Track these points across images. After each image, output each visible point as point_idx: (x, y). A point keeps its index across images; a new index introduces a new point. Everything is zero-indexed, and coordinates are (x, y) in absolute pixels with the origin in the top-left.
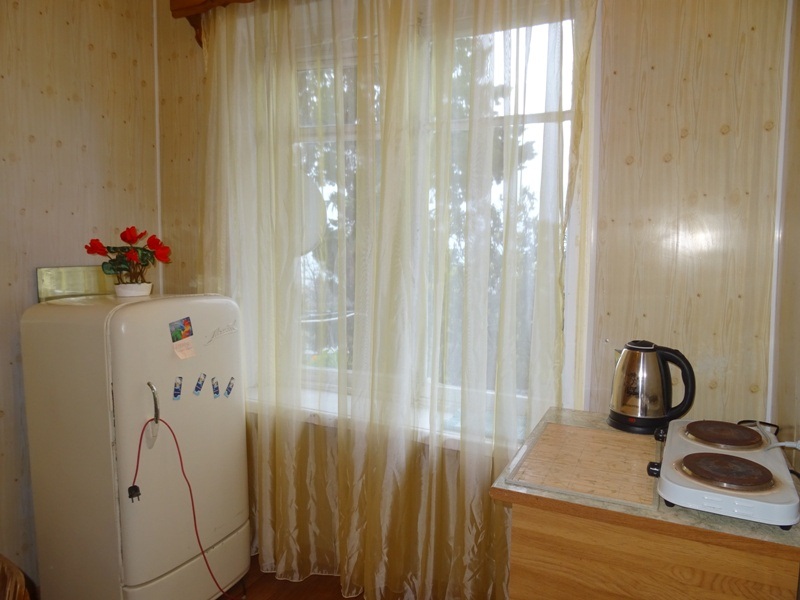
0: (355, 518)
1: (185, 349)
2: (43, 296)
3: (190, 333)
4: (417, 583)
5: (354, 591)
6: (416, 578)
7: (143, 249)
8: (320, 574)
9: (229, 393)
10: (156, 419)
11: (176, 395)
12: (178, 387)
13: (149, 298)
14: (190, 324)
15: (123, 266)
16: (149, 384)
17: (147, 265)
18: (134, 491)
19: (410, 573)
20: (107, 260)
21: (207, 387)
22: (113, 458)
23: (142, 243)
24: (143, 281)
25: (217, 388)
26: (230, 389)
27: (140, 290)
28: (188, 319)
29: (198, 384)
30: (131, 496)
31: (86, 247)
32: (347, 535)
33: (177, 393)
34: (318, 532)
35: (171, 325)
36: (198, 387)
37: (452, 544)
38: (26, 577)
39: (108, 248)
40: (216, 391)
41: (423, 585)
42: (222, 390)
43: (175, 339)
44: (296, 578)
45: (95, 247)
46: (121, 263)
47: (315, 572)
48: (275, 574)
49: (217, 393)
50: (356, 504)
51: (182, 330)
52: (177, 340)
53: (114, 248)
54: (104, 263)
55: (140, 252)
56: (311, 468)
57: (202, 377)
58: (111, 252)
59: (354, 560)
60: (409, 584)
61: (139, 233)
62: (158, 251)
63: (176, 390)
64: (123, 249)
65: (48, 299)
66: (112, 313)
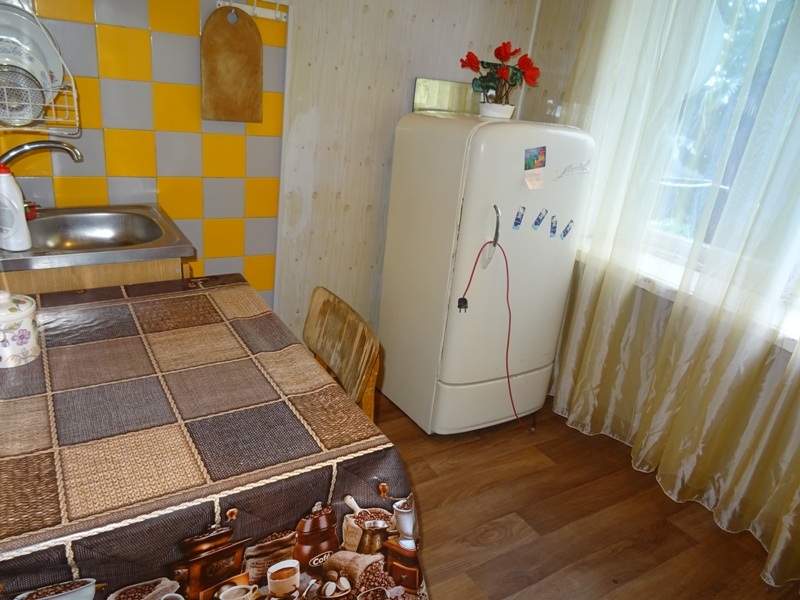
0: (669, 398)
1: (535, 180)
2: (417, 106)
3: (543, 164)
4: (725, 486)
5: (646, 468)
6: (724, 481)
7: (514, 68)
8: (611, 436)
9: (565, 235)
10: (495, 242)
11: (516, 224)
12: (519, 217)
13: (509, 121)
14: (545, 154)
15: (491, 84)
16: (495, 207)
17: (515, 85)
18: (463, 303)
19: (719, 475)
20: (478, 76)
21: (546, 224)
22: (451, 269)
23: (513, 62)
24: (507, 103)
25: (555, 228)
26: (567, 232)
27: (503, 111)
28: (544, 148)
29: (538, 219)
30: (460, 306)
31: (462, 60)
32: (654, 411)
33: (518, 222)
34: (620, 397)
35: (526, 151)
36: (538, 222)
37: (784, 467)
38: (381, 347)
39: (482, 62)
40: (553, 230)
41: (731, 493)
42: (560, 230)
43: (528, 167)
44: (586, 432)
45: (471, 62)
46: (490, 81)
47: (606, 431)
48: (567, 419)
49: (554, 232)
50: (674, 385)
51: (535, 159)
52: (529, 168)
53: (488, 64)
54: (475, 79)
55: (511, 70)
56: (631, 331)
57: (544, 213)
58: (484, 67)
59: (654, 439)
60: (714, 485)
61: (512, 50)
62: (528, 71)
63: (517, 219)
64: (495, 65)
65: (420, 110)
66: (476, 128)
